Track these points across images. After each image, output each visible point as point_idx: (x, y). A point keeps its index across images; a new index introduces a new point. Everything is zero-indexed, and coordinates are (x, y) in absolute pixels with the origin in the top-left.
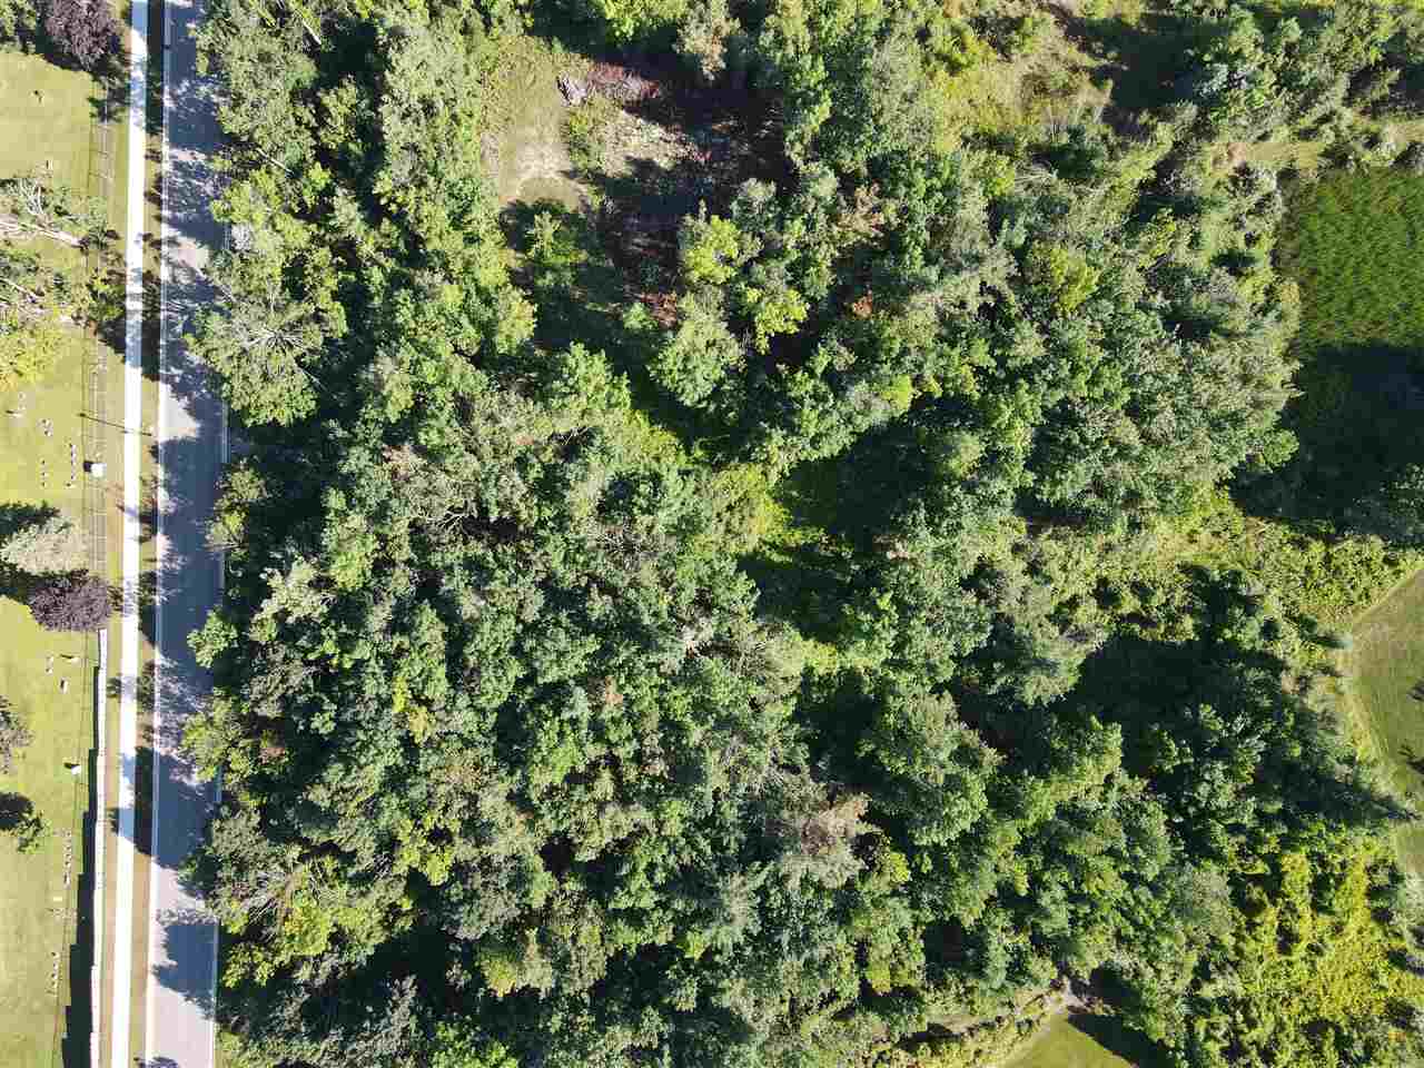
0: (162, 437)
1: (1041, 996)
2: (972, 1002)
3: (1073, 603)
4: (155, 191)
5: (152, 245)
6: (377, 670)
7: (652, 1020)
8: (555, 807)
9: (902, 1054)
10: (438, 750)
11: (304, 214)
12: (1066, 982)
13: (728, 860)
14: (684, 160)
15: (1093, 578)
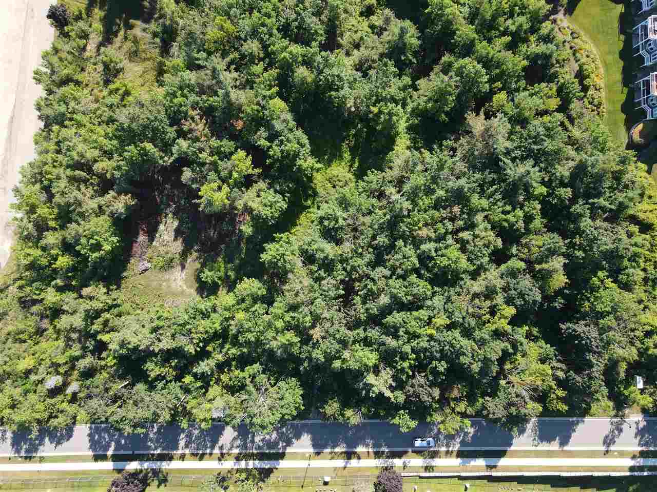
0: (311, 450)
1: (559, 29)
2: (564, 60)
3: (372, 27)
4: (198, 457)
5: (223, 457)
6: (416, 342)
7: (577, 208)
8: (477, 257)
9: (589, 93)
10: (452, 313)
11: (206, 387)
12: (552, 17)
13: (499, 178)
14: (174, 214)
15: (360, 19)
